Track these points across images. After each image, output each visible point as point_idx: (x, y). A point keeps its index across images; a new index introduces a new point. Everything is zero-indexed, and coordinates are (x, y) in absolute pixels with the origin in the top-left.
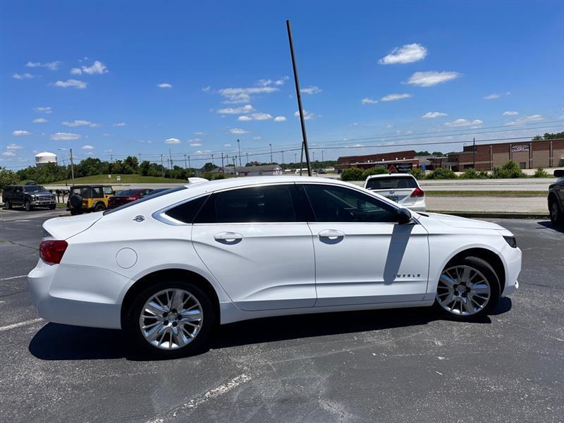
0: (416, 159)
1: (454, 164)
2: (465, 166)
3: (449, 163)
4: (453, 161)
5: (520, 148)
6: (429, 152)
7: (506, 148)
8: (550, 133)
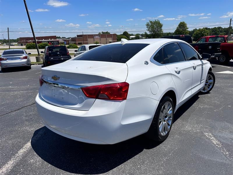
0: (57, 39)
1: (74, 42)
2: (79, 43)
3: (72, 42)
4: (73, 41)
5: (97, 37)
6: (60, 37)
7: (92, 36)
8: (104, 32)
